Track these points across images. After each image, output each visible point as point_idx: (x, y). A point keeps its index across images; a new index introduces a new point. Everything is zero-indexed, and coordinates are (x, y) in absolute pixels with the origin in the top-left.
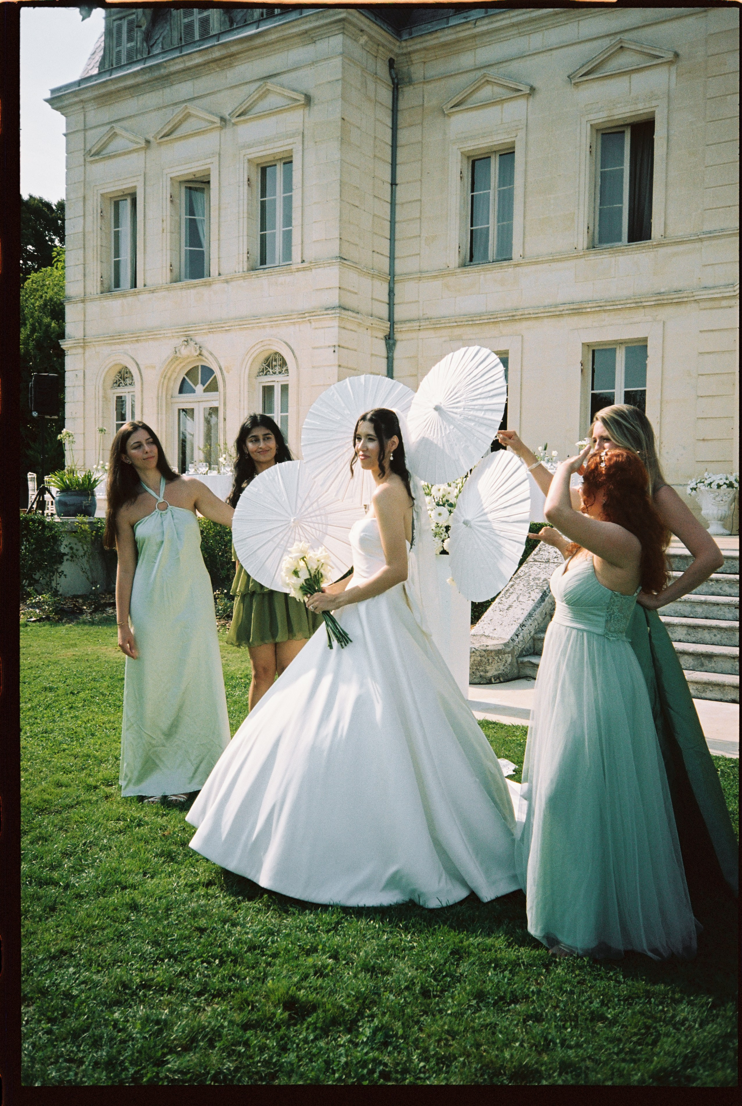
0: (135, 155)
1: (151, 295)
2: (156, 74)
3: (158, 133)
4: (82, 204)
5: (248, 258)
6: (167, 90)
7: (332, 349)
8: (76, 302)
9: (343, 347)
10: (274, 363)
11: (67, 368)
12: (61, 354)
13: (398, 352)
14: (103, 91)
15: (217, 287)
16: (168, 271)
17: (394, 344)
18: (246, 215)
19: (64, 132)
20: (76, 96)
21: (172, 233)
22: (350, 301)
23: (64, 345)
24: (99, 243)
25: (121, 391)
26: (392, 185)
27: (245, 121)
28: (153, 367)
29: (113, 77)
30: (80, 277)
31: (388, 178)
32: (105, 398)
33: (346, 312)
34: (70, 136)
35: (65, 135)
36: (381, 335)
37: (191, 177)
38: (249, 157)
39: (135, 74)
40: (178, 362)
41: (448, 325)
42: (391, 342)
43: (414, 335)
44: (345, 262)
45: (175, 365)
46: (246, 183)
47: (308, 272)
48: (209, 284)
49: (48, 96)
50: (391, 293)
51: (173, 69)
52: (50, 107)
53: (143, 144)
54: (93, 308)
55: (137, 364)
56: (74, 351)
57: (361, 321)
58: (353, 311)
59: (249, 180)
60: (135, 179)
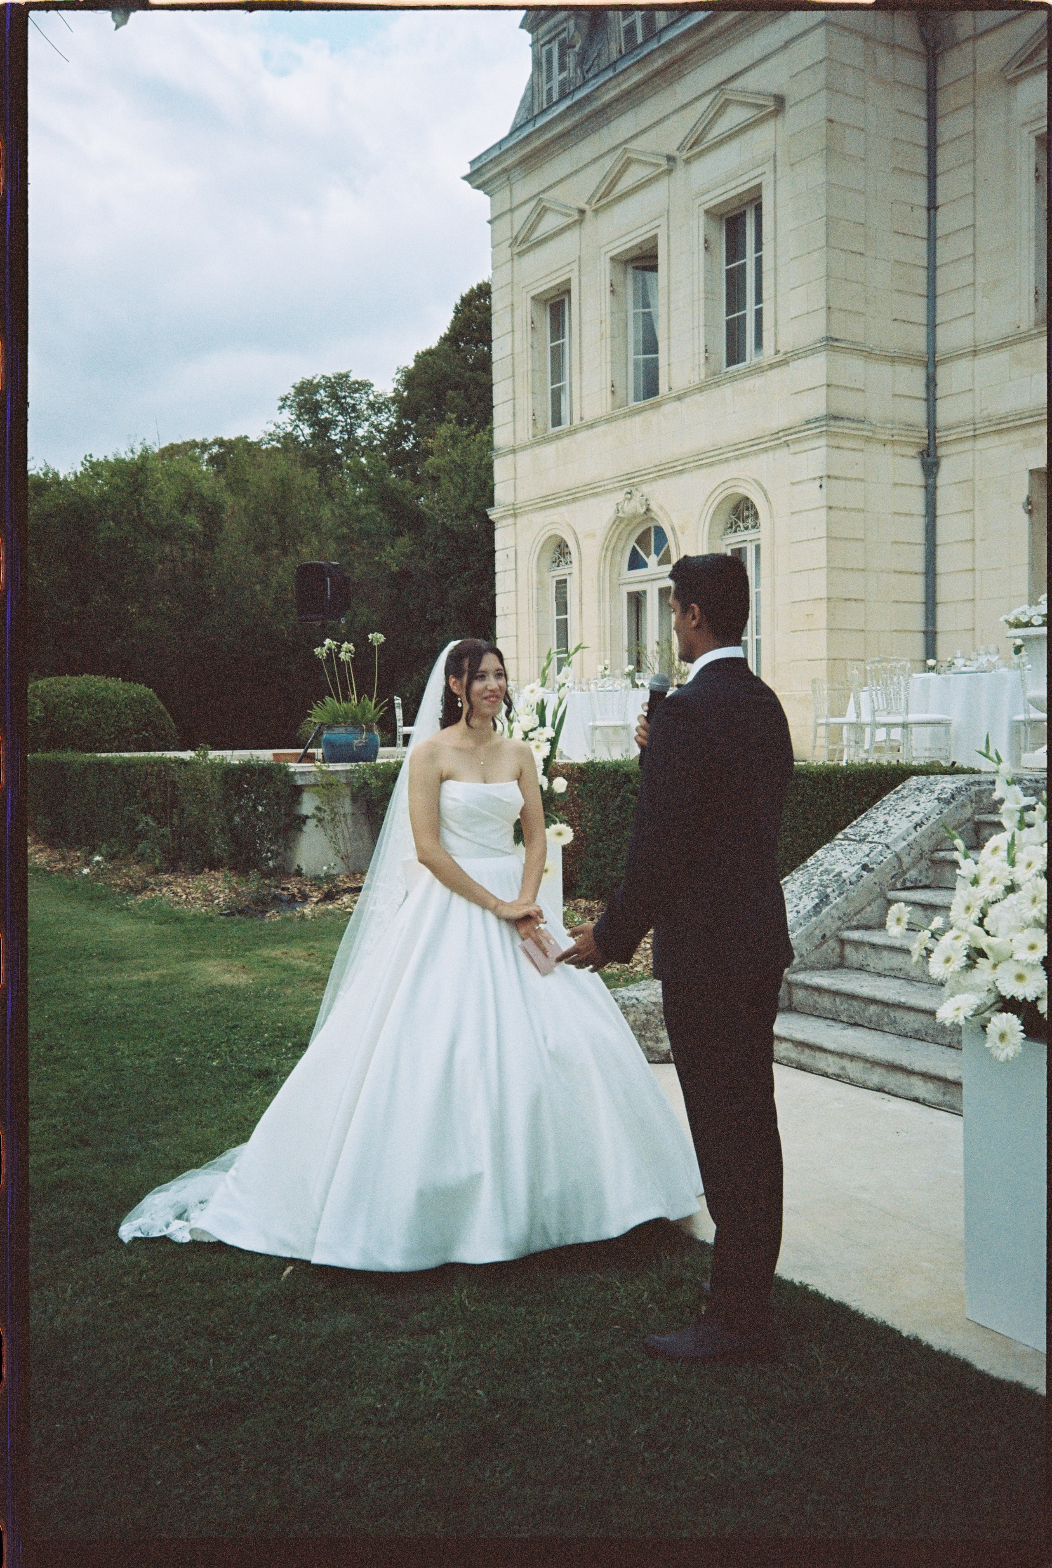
0: (568, 234)
1: (590, 432)
2: (588, 110)
3: (593, 196)
4: (510, 316)
5: (707, 358)
6: (604, 131)
7: (818, 483)
8: (505, 454)
9: (836, 478)
10: (746, 513)
11: (497, 546)
12: (490, 527)
13: (944, 476)
14: (528, 149)
15: (667, 408)
16: (609, 393)
17: (936, 464)
18: (702, 295)
19: (489, 218)
20: (498, 165)
21: (613, 337)
22: (848, 404)
23: (493, 514)
24: (530, 368)
25: (560, 572)
26: (929, 209)
27: (701, 154)
28: (594, 536)
29: (538, 125)
30: (510, 418)
31: (923, 200)
32: (541, 585)
33: (841, 423)
34: (497, 223)
35: (490, 222)
36: (913, 451)
37: (636, 252)
38: (706, 206)
39: (562, 116)
40: (622, 526)
41: (1018, 423)
42: (930, 460)
43: (967, 445)
44: (836, 344)
45: (620, 528)
46: (702, 247)
47: (784, 368)
48: (659, 405)
49: (467, 170)
50: (931, 383)
51: (606, 98)
52: (469, 186)
53: (576, 217)
54: (524, 458)
55: (575, 533)
56: (505, 522)
57: (869, 434)
58: (852, 420)
59: (706, 241)
60: (567, 269)
